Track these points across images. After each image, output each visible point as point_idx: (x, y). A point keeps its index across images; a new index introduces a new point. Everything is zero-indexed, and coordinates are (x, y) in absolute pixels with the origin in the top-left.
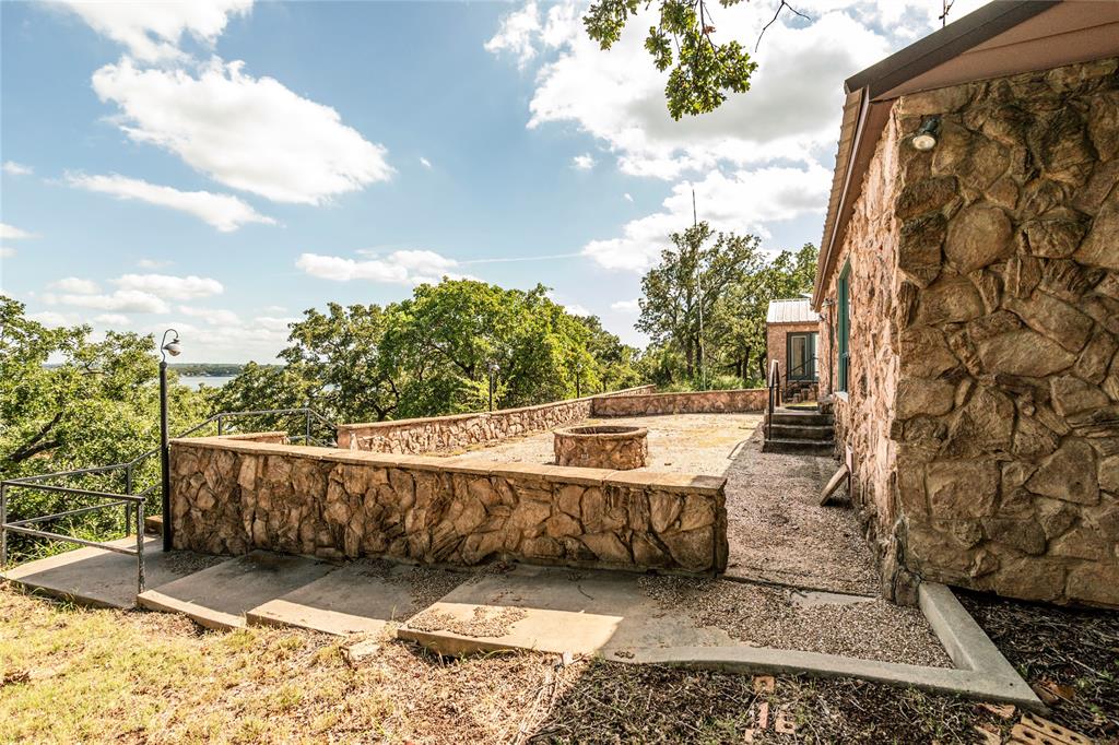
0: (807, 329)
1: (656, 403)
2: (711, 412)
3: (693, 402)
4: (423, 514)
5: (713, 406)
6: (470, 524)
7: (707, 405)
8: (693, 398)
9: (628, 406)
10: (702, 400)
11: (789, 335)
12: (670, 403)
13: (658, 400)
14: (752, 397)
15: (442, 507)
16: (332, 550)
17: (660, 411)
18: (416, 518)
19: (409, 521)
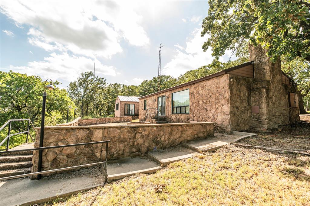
0: (129, 103)
1: (100, 121)
2: (115, 123)
3: (111, 120)
4: (166, 136)
5: (116, 121)
6: (178, 136)
7: (114, 121)
8: (111, 119)
9: (91, 122)
10: (113, 119)
11: (125, 104)
12: (104, 120)
13: (101, 120)
14: (125, 118)
15: (171, 134)
16: (137, 153)
17: (101, 123)
18: (165, 138)
19: (163, 139)
